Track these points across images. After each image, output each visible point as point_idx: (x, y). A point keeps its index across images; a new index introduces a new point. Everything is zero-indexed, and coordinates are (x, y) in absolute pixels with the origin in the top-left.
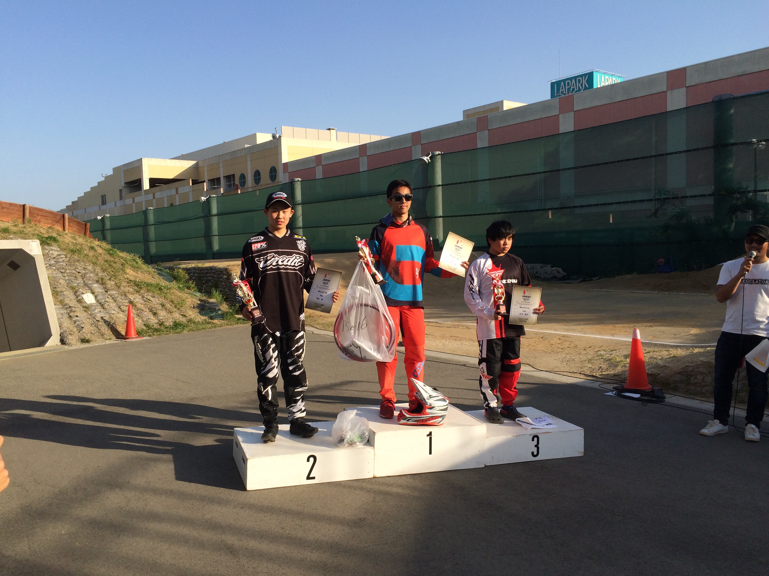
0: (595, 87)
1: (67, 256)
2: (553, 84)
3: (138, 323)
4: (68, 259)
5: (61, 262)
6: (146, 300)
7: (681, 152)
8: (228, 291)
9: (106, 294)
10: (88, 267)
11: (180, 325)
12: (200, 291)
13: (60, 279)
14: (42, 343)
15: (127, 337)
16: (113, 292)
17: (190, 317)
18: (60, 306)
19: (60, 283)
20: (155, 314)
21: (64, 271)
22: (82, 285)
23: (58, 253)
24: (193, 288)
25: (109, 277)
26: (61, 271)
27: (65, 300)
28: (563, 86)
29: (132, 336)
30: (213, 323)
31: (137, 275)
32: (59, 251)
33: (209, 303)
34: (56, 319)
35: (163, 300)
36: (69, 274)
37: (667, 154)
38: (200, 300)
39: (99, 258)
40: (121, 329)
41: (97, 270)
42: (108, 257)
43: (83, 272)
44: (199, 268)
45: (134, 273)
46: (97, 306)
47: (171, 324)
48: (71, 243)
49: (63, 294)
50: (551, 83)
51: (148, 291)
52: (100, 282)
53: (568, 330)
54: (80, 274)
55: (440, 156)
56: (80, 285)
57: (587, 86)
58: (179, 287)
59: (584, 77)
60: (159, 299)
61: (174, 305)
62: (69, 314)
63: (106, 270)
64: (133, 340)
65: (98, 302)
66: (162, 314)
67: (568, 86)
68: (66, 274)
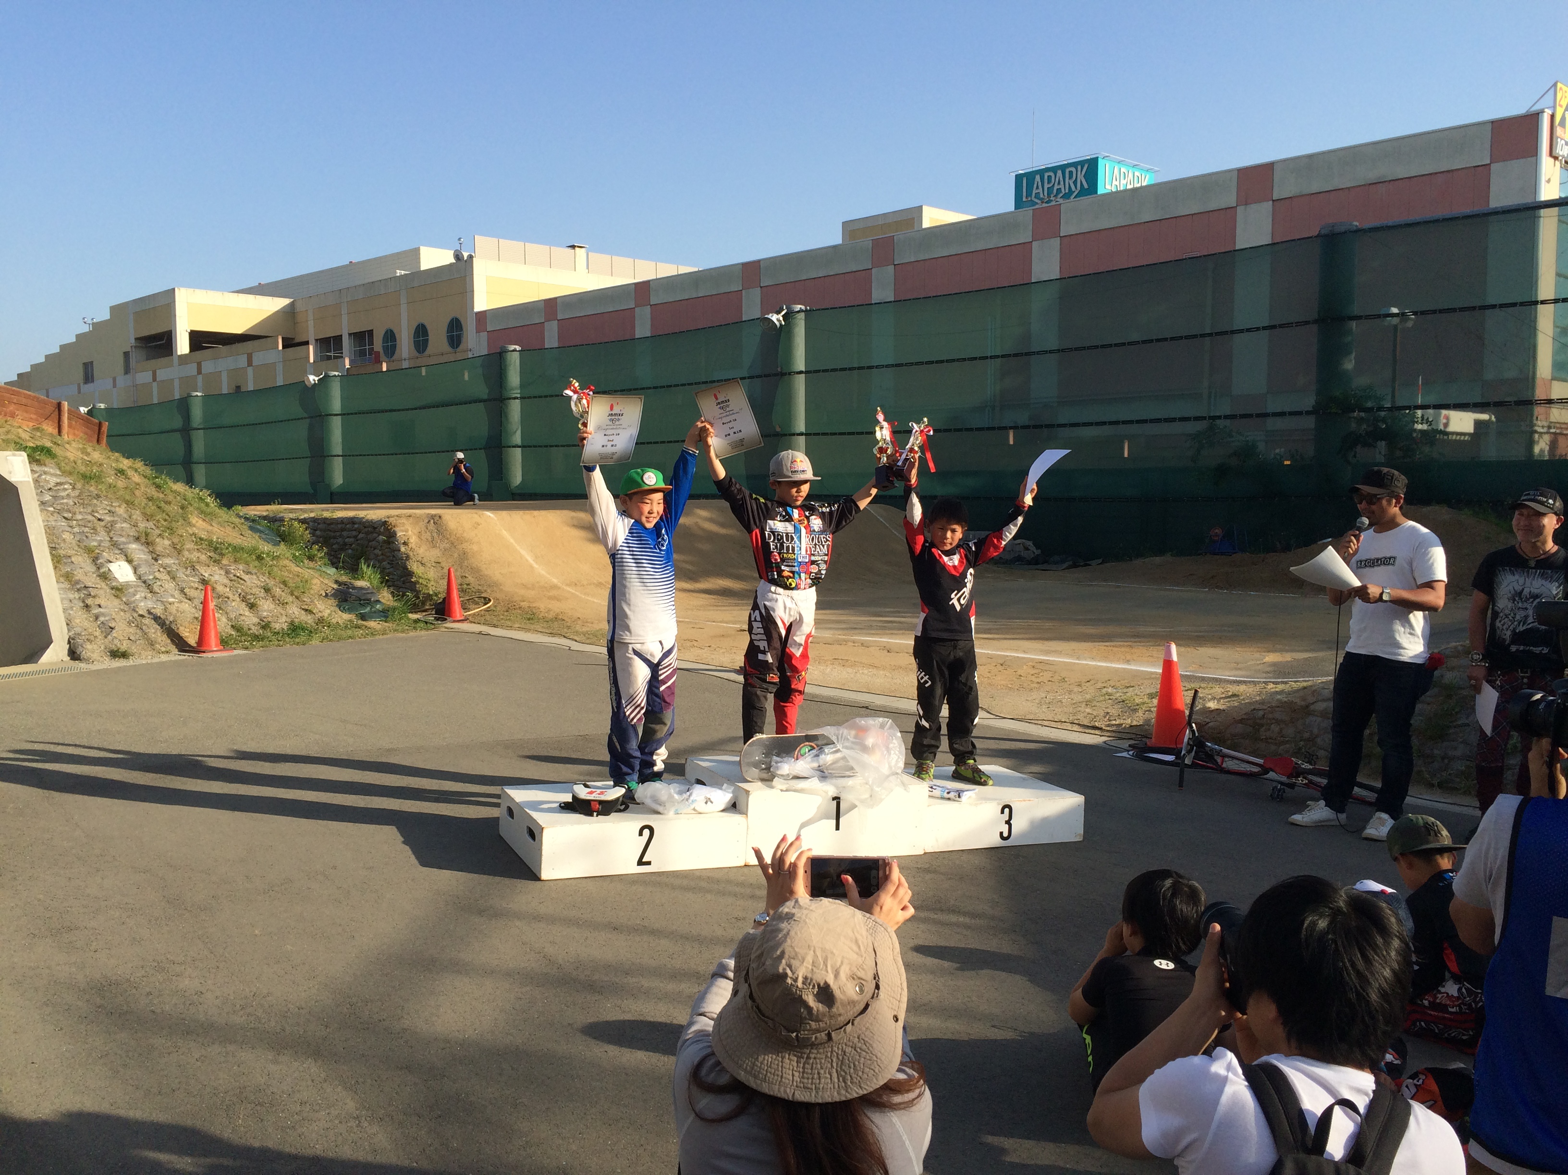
0: (1101, 190)
1: (76, 487)
2: (1019, 178)
3: (221, 624)
4: (77, 493)
5: (63, 498)
6: (234, 578)
7: (1258, 329)
8: (388, 566)
9: (155, 563)
10: (117, 509)
11: (303, 629)
12: (334, 564)
13: (63, 531)
14: (32, 655)
15: (202, 649)
16: (168, 561)
17: (320, 614)
18: (66, 585)
19: (64, 540)
20: (252, 606)
21: (70, 515)
22: (107, 544)
23: (58, 481)
24: (321, 557)
25: (158, 532)
26: (66, 515)
27: (75, 573)
28: (1040, 184)
29: (211, 647)
30: (366, 627)
31: (211, 528)
32: (60, 475)
33: (354, 588)
34: (60, 610)
35: (267, 580)
36: (80, 523)
37: (1233, 332)
38: (336, 582)
39: (137, 493)
40: (187, 634)
41: (134, 517)
42: (153, 492)
43: (108, 518)
44: (326, 519)
45: (204, 524)
46: (138, 586)
47: (285, 626)
48: (80, 461)
49: (70, 561)
50: (1016, 176)
51: (235, 561)
52: (143, 540)
53: (1047, 652)
54: (103, 524)
55: (802, 315)
56: (102, 544)
57: (1086, 186)
58: (294, 556)
59: (1079, 168)
60: (258, 577)
61: (287, 590)
62: (83, 602)
63: (152, 516)
64: (215, 655)
65: (140, 579)
66: (266, 607)
67: (1048, 183)
68: (75, 522)
